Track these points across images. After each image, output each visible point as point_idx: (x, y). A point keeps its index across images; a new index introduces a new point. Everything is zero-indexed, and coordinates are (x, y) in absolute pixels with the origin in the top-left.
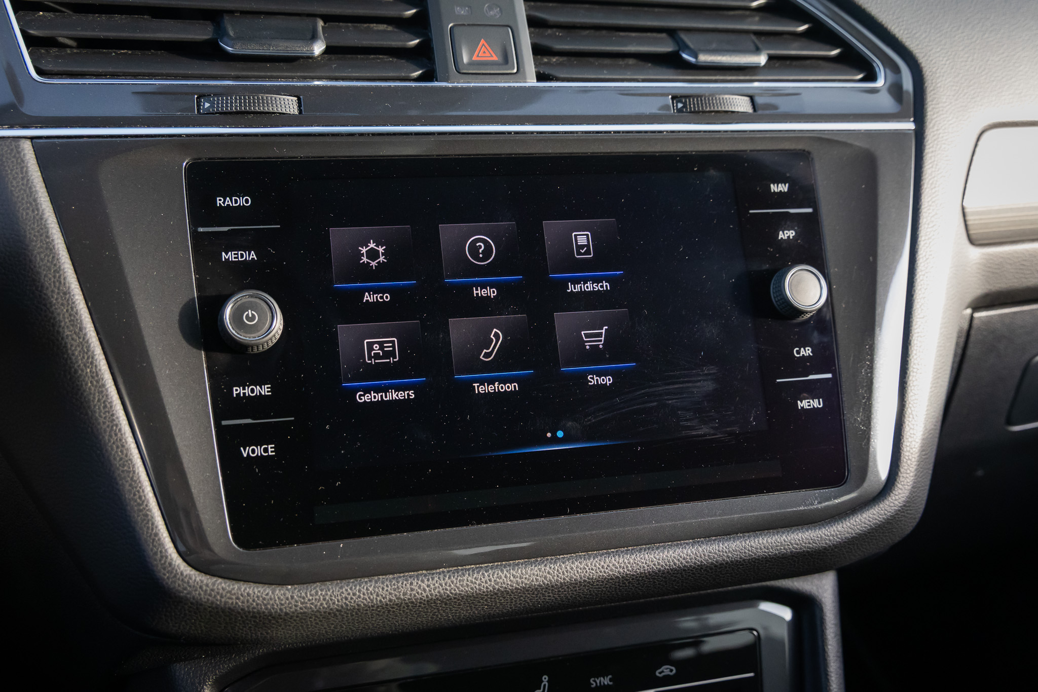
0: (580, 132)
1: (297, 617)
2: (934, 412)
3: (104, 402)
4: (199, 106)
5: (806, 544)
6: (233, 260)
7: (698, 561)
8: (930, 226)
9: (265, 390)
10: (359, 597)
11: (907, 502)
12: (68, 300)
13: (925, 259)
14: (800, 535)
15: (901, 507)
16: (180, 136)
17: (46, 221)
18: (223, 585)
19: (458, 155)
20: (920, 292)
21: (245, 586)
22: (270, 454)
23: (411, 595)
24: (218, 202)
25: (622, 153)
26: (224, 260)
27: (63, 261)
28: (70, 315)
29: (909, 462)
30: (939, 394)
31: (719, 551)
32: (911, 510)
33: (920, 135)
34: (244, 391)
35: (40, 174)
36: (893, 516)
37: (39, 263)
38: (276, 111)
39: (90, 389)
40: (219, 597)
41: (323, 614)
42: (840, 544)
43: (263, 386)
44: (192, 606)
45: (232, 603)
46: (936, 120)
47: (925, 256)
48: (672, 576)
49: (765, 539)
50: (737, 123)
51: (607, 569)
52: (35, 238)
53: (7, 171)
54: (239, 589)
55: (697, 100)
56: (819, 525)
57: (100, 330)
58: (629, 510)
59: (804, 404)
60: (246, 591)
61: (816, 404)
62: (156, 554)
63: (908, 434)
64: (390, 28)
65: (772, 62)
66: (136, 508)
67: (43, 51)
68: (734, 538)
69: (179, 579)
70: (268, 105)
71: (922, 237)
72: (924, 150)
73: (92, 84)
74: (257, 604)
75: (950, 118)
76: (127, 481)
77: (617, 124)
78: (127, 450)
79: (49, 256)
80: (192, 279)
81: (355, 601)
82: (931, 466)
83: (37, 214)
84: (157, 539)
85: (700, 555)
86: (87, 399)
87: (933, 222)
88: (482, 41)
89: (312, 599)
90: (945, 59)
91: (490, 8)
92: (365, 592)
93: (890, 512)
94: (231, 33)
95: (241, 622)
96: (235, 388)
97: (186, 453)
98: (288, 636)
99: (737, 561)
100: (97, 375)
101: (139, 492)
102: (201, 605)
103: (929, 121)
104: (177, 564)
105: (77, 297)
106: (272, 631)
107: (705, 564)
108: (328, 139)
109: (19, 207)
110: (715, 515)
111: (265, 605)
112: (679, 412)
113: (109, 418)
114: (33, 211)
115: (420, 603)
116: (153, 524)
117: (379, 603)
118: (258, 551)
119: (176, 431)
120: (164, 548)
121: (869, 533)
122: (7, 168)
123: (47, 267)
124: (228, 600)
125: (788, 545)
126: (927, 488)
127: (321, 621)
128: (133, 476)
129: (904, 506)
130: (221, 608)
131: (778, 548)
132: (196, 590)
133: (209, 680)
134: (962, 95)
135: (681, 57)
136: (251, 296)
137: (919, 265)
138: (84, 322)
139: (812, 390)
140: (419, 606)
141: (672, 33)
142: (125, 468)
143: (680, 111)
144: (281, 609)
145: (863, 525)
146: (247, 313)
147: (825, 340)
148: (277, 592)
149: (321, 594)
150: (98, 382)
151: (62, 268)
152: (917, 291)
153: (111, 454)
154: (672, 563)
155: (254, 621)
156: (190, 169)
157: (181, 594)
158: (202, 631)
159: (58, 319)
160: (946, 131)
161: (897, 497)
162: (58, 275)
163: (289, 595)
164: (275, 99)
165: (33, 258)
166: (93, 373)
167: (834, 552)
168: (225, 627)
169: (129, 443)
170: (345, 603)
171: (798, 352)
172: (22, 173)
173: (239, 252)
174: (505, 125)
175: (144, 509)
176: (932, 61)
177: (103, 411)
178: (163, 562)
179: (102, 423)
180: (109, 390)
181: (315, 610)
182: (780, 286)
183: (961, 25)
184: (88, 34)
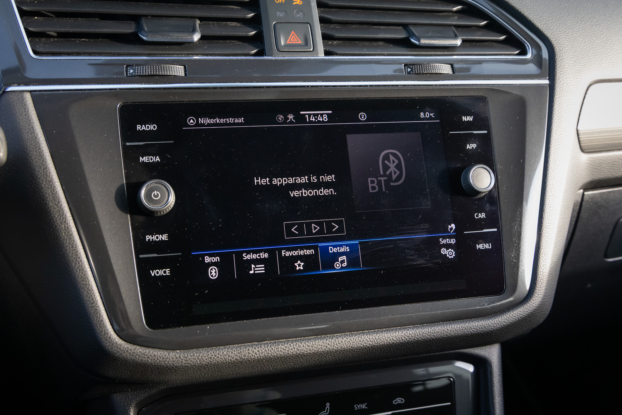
0: (350, 85)
1: (183, 368)
2: (558, 251)
3: (72, 244)
4: (127, 72)
5: (480, 328)
6: (146, 161)
7: (416, 338)
8: (557, 141)
9: (165, 237)
10: (218, 357)
11: (541, 304)
12: (51, 185)
13: (553, 161)
14: (476, 323)
15: (536, 307)
16: (116, 89)
17: (38, 140)
18: (140, 350)
19: (278, 100)
20: (550, 181)
21: (153, 350)
22: (167, 274)
23: (248, 356)
24: (138, 128)
25: (374, 98)
26: (141, 162)
27: (48, 163)
28: (53, 194)
29: (542, 281)
30: (561, 241)
31: (428, 332)
32: (543, 309)
33: (552, 87)
34: (152, 238)
35: (35, 112)
36: (532, 313)
37: (35, 164)
38: (171, 74)
39: (64, 237)
40: (137, 357)
41: (197, 367)
42: (500, 329)
43: (163, 235)
44: (122, 362)
45: (145, 360)
46: (562, 78)
47: (554, 159)
48: (401, 347)
49: (456, 325)
50: (443, 80)
51: (362, 342)
52: (32, 150)
53: (16, 111)
54: (149, 352)
55: (419, 67)
56: (488, 317)
57: (70, 203)
58: (376, 308)
59: (480, 246)
60: (153, 354)
61: (487, 246)
62: (102, 332)
63: (542, 264)
64: (239, 25)
65: (465, 43)
66: (90, 305)
67: (37, 40)
68: (437, 324)
69: (115, 346)
70: (167, 71)
71: (552, 148)
72: (554, 96)
73: (66, 59)
74: (160, 361)
75: (571, 77)
76: (85, 290)
77: (371, 81)
78: (85, 272)
79: (40, 160)
80: (123, 173)
81: (216, 360)
82: (556, 283)
83: (34, 136)
84: (102, 323)
85: (417, 335)
86: (62, 243)
87: (559, 139)
88: (293, 32)
89: (191, 358)
90: (568, 42)
91: (297, 12)
92: (222, 354)
93: (530, 310)
94: (146, 29)
95: (150, 371)
96: (147, 236)
97: (119, 274)
98: (177, 379)
99: (439, 338)
100: (68, 229)
101: (92, 296)
102: (128, 361)
103: (558, 79)
104: (114, 338)
105: (56, 184)
106: (168, 377)
107: (420, 340)
108: (201, 91)
109: (24, 132)
110: (427, 311)
111: (164, 362)
112: (406, 251)
113: (75, 253)
114: (31, 134)
115: (254, 361)
116: (100, 315)
117: (229, 361)
118: (160, 331)
119: (113, 261)
120: (106, 328)
121: (518, 322)
122: (16, 109)
123: (39, 166)
124: (143, 358)
125: (469, 329)
126: (553, 296)
127: (196, 371)
128: (88, 287)
129: (539, 307)
130: (139, 363)
131: (464, 331)
132: (125, 353)
133: (133, 403)
134: (578, 63)
135: (411, 40)
136: (156, 183)
137: (550, 164)
138: (61, 198)
139: (485, 238)
140: (253, 363)
141: (405, 26)
142: (84, 282)
143: (409, 73)
144: (173, 364)
145: (514, 318)
146: (154, 193)
147: (494, 209)
148: (171, 354)
149: (196, 356)
150: (68, 233)
151: (48, 167)
152: (548, 180)
153: (76, 274)
154: (401, 339)
155: (158, 371)
156: (122, 109)
157: (116, 355)
158: (128, 376)
159: (46, 196)
160: (568, 85)
161: (534, 301)
162: (45, 171)
163: (178, 356)
164: (171, 67)
165: (31, 161)
166: (66, 227)
167: (497, 333)
168: (141, 374)
169: (86, 268)
170: (210, 361)
171: (477, 216)
172: (25, 112)
173: (150, 157)
174: (305, 82)
175: (95, 306)
176: (560, 43)
177: (71, 249)
178: (105, 336)
179: (71, 257)
180: (75, 237)
181: (193, 364)
182: (466, 177)
183: (578, 21)
184: (63, 30)
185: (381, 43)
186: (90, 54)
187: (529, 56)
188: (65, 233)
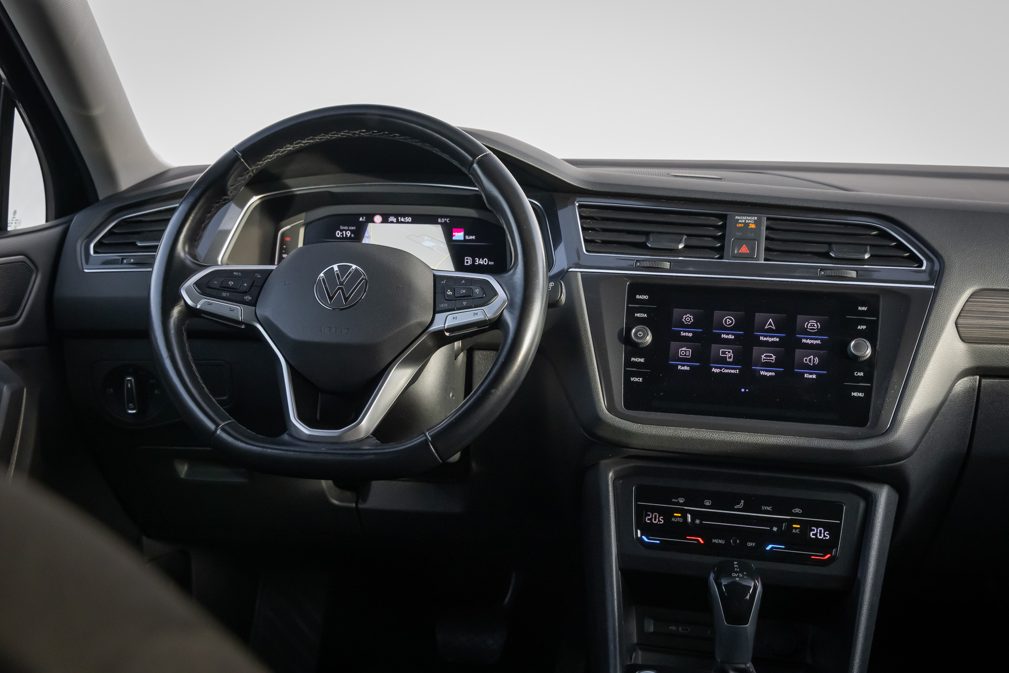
0: (776, 280)
4: (636, 264)
6: (639, 316)
9: (642, 360)
12: (584, 323)
14: (840, 442)
16: (628, 274)
17: (581, 298)
18: (618, 420)
21: (625, 421)
22: (640, 381)
24: (637, 297)
26: (636, 316)
27: (585, 311)
28: (584, 328)
33: (936, 292)
34: (635, 359)
35: (582, 284)
37: (577, 311)
38: (662, 267)
39: (587, 351)
40: (616, 424)
41: (649, 435)
42: (860, 450)
44: (607, 425)
45: (620, 427)
46: (946, 285)
49: (824, 441)
50: (848, 281)
51: (755, 439)
52: (577, 303)
54: (623, 421)
55: (831, 271)
59: (855, 394)
61: (860, 394)
62: (599, 406)
64: (711, 239)
65: (872, 258)
66: (594, 390)
67: (589, 244)
69: (604, 414)
70: (659, 265)
71: (926, 333)
72: (937, 297)
74: (628, 428)
78: (595, 372)
79: (581, 309)
80: (624, 320)
81: (661, 434)
84: (599, 402)
86: (585, 354)
88: (744, 245)
89: (646, 429)
91: (750, 233)
94: (652, 240)
95: (622, 434)
96: (632, 358)
97: (613, 374)
100: (589, 347)
101: (596, 385)
102: (611, 425)
103: (943, 285)
104: (604, 410)
105: (587, 323)
107: (796, 446)
108: (678, 278)
109: (574, 293)
111: (630, 428)
113: (591, 362)
114: (578, 295)
115: (683, 438)
116: (599, 396)
117: (669, 436)
118: (631, 411)
119: (611, 367)
120: (601, 404)
122: (573, 280)
123: (579, 313)
124: (619, 424)
130: (616, 427)
132: (609, 420)
135: (830, 254)
136: (642, 328)
139: (859, 389)
140: (683, 440)
141: (831, 244)
142: (594, 377)
143: (822, 275)
144: (635, 432)
146: (639, 332)
147: (870, 370)
148: (635, 426)
149: (649, 429)
150: (589, 349)
151: (584, 313)
153: (590, 372)
154: (782, 443)
155: (626, 435)
156: (629, 285)
157: (605, 420)
158: (610, 436)
159: (580, 329)
162: (582, 315)
164: (662, 263)
168: (617, 436)
171: (857, 374)
172: (577, 283)
173: (641, 314)
175: (597, 391)
178: (600, 409)
180: (592, 353)
184: (604, 239)
185: (809, 255)
186: (617, 253)
187: (924, 268)
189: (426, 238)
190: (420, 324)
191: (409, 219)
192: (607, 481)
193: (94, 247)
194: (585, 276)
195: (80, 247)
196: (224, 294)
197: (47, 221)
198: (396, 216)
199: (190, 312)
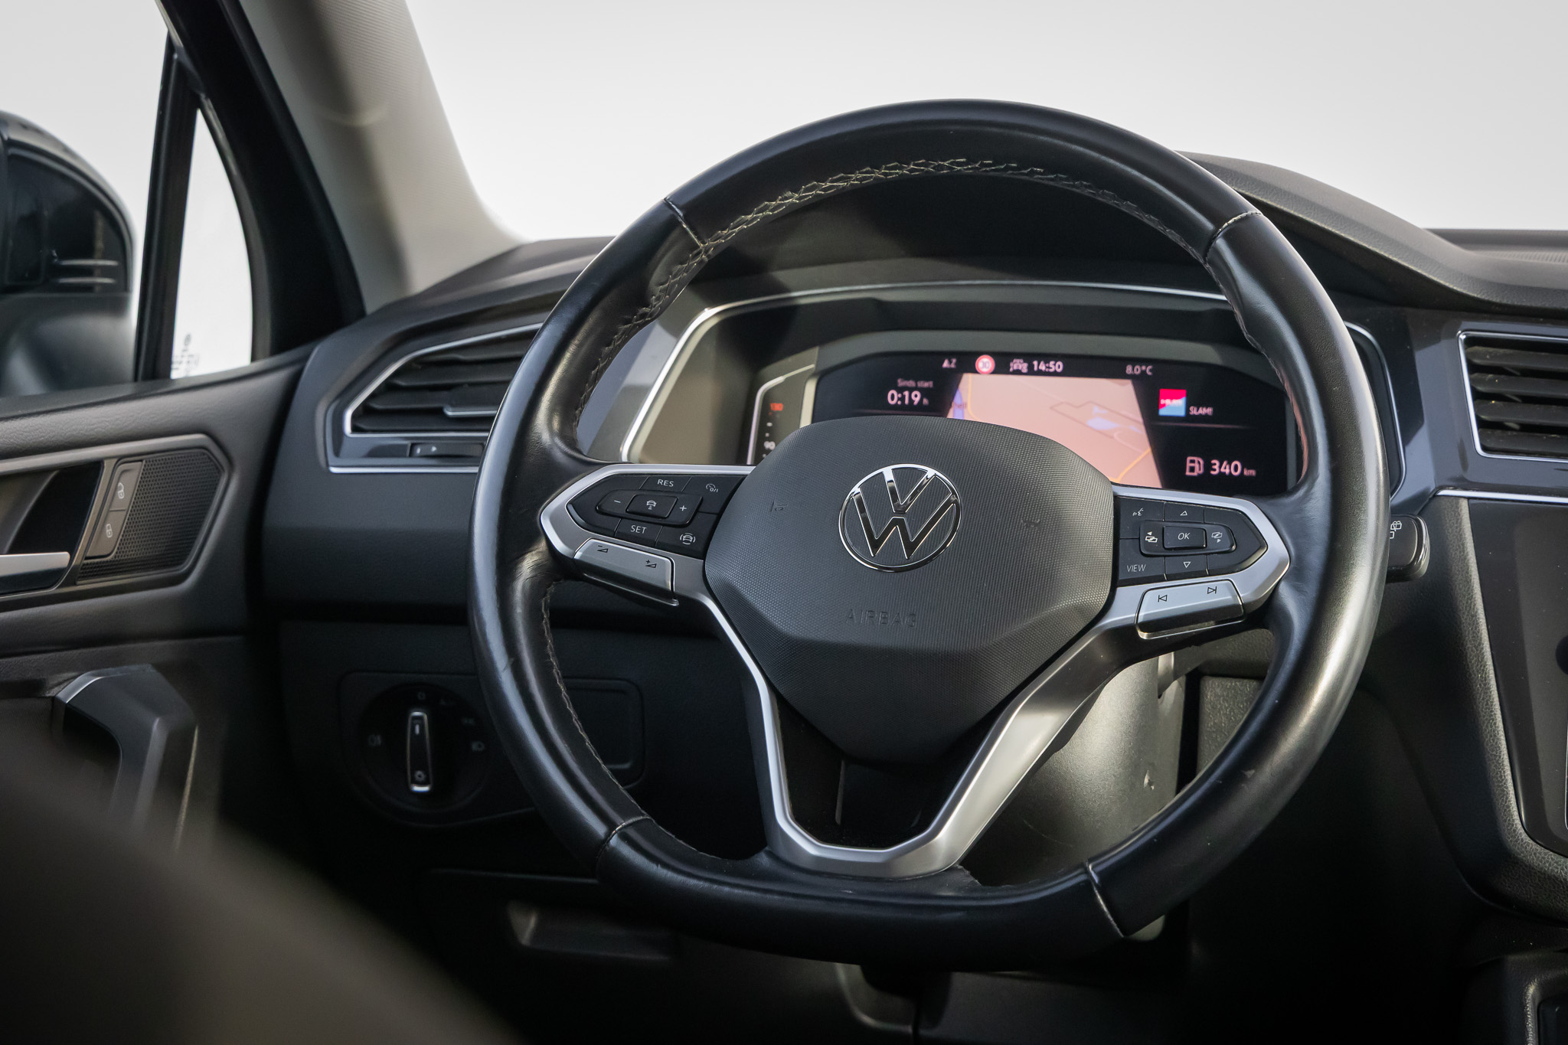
3: (1487, 701)
12: (1474, 620)
17: (1468, 560)
27: (1475, 591)
28: (1474, 632)
35: (1470, 525)
37: (1458, 593)
39: (1478, 689)
40: (1547, 865)
44: (1526, 869)
45: (1558, 874)
52: (1457, 572)
53: (1448, 518)
62: (1505, 821)
66: (1496, 784)
67: (1489, 432)
69: (1518, 843)
76: (1493, 763)
78: (1498, 739)
79: (1465, 587)
83: (1463, 555)
84: (1508, 811)
86: (1474, 696)
100: (1485, 680)
101: (1500, 772)
102: (1533, 869)
104: (1519, 831)
105: (1481, 620)
109: (1451, 548)
113: (1489, 714)
114: (1460, 552)
116: (1507, 798)
120: (1512, 818)
123: (1463, 594)
124: (1554, 868)
128: (1498, 760)
130: (1548, 875)
132: (1531, 855)
133: (1535, 979)
138: (1483, 639)
142: (1494, 753)
150: (1485, 685)
151: (1474, 596)
153: (1485, 740)
157: (1519, 856)
159: (1464, 634)
162: (1469, 601)
165: (1454, 587)
166: (1483, 678)
169: (1500, 734)
175: (1502, 786)
178: (1509, 828)
180: (1493, 693)
184: (1528, 420)
186: (1558, 456)
188: (1480, 685)
189: (1096, 409)
190: (1080, 610)
191: (1058, 366)
192: (1523, 1006)
193: (354, 417)
194: (1478, 510)
195: (322, 414)
196: (635, 529)
197: (253, 358)
198: (1028, 357)
199: (559, 567)
